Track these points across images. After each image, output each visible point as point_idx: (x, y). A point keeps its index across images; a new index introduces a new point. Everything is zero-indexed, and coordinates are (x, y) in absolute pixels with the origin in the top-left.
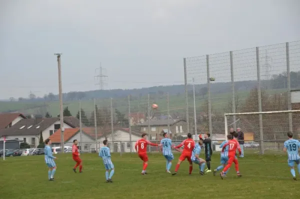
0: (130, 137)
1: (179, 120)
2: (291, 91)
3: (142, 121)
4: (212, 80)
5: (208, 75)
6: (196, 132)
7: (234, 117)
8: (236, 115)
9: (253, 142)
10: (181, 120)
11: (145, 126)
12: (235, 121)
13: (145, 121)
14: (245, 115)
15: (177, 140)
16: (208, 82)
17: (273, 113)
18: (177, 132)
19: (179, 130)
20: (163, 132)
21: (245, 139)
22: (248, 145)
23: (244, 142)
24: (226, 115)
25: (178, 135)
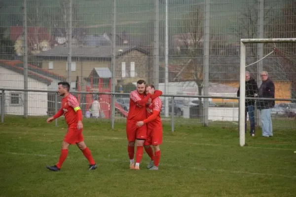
0: (26, 83)
1: (128, 47)
3: (45, 45)
6: (167, 75)
7: (261, 46)
8: (266, 43)
9: (289, 103)
10: (132, 50)
11: (52, 58)
12: (261, 57)
13: (52, 45)
14: (287, 42)
15: (122, 93)
18: (124, 75)
19: (130, 72)
20: (94, 73)
21: (276, 97)
22: (281, 111)
23: (273, 102)
24: (244, 43)
25: (126, 82)
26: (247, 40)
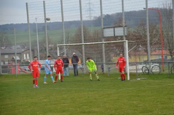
1: (26, 49)
2: (104, 28)
4: (48, 19)
5: (45, 16)
6: (39, 58)
7: (65, 47)
12: (65, 50)
14: (72, 45)
16: (45, 21)
17: (91, 44)
18: (25, 58)
19: (27, 57)
20: (13, 58)
24: (58, 46)
26: (59, 45)
